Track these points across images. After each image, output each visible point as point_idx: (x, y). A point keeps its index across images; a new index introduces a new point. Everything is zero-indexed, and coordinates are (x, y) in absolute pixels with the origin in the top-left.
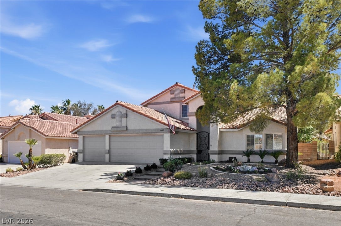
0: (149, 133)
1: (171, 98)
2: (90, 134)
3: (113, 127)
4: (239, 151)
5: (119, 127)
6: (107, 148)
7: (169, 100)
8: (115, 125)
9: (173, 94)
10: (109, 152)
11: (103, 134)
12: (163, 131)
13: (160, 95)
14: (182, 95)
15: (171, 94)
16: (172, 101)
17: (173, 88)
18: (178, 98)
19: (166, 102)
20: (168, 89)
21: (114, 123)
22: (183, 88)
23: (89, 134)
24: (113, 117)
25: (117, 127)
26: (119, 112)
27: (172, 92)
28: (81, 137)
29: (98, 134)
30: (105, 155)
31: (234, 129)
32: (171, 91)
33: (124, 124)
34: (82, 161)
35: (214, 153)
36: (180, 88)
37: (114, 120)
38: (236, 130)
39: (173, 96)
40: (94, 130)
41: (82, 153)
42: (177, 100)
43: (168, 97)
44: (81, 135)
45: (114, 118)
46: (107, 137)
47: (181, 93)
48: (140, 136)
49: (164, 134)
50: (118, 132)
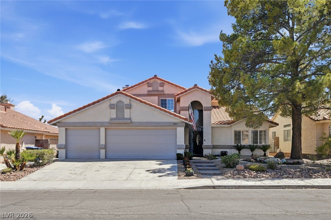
0: (159, 126)
1: (148, 91)
2: (78, 126)
3: (111, 119)
4: (227, 145)
5: (121, 118)
6: (103, 142)
7: (146, 93)
8: (114, 116)
9: (151, 86)
10: (105, 147)
11: (96, 126)
12: (177, 125)
13: (136, 87)
14: (161, 89)
15: (148, 86)
16: (149, 94)
17: (151, 80)
18: (156, 91)
19: (142, 94)
20: (146, 81)
21: (113, 114)
22: (163, 82)
23: (76, 126)
24: (112, 107)
25: (116, 118)
26: (120, 102)
27: (149, 85)
28: (64, 129)
29: (90, 126)
30: (100, 151)
31: (225, 125)
32: (148, 83)
33: (127, 116)
34: (65, 158)
35: (208, 147)
36: (159, 82)
37: (114, 111)
38: (226, 126)
39: (151, 89)
40: (84, 122)
41: (64, 148)
42: (156, 93)
43: (145, 89)
44: (63, 127)
45: (114, 108)
46: (102, 130)
47: (160, 86)
48: (147, 129)
49: (177, 128)
50: (117, 125)
